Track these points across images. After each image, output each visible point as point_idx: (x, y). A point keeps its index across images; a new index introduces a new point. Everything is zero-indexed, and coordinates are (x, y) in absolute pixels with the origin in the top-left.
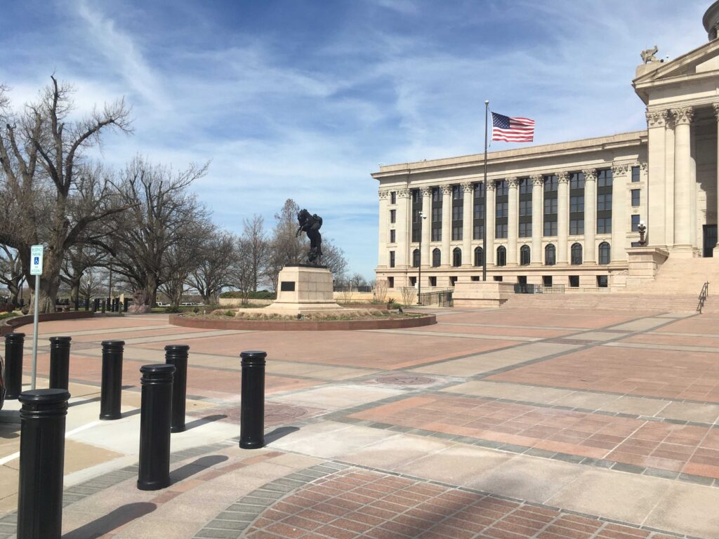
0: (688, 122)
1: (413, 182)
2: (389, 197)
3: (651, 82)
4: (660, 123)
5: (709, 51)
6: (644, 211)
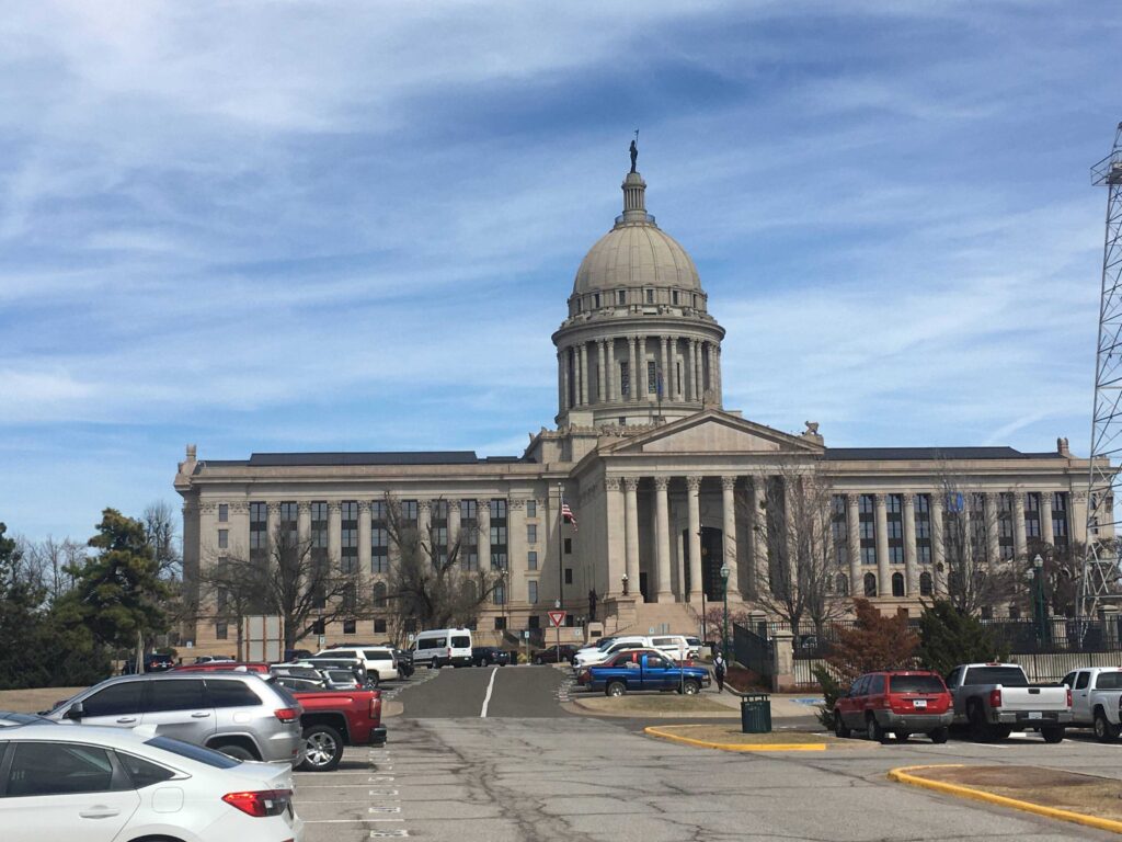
0: (635, 489)
1: (253, 494)
2: (216, 512)
4: (615, 488)
5: (653, 435)
6: (541, 549)
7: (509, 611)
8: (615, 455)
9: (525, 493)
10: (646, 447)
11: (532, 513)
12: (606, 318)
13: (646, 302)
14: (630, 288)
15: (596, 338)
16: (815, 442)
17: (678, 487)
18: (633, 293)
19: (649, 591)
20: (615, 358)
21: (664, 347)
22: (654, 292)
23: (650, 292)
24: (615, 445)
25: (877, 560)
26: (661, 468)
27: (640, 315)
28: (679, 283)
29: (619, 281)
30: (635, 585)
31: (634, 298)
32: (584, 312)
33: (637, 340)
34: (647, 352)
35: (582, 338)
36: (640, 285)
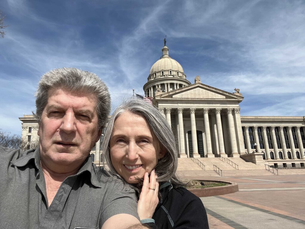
0: (170, 113)
2: (28, 129)
3: (160, 98)
4: (162, 112)
5: (177, 92)
8: (162, 99)
10: (174, 96)
12: (158, 78)
13: (169, 74)
14: (165, 71)
15: (155, 84)
16: (239, 95)
18: (166, 72)
21: (175, 86)
22: (172, 72)
23: (171, 72)
26: (179, 105)
27: (167, 77)
28: (179, 70)
29: (162, 69)
32: (152, 78)
33: (167, 84)
34: (170, 88)
35: (151, 85)
36: (168, 70)
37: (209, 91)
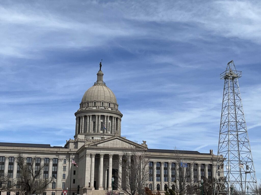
0: (94, 157)
4: (89, 156)
5: (100, 142)
6: (67, 173)
7: (56, 191)
8: (89, 147)
9: (64, 157)
10: (98, 145)
11: (65, 162)
12: (90, 109)
13: (101, 106)
14: (97, 102)
15: (87, 115)
16: (145, 146)
17: (106, 157)
19: (96, 186)
20: (92, 121)
21: (106, 118)
22: (104, 103)
23: (103, 103)
24: (89, 144)
25: (160, 180)
26: (102, 151)
27: (99, 109)
28: (111, 101)
29: (94, 99)
30: (92, 184)
31: (98, 104)
32: (84, 107)
33: (98, 116)
34: (101, 119)
35: (83, 115)
36: (100, 101)
37: (124, 142)
